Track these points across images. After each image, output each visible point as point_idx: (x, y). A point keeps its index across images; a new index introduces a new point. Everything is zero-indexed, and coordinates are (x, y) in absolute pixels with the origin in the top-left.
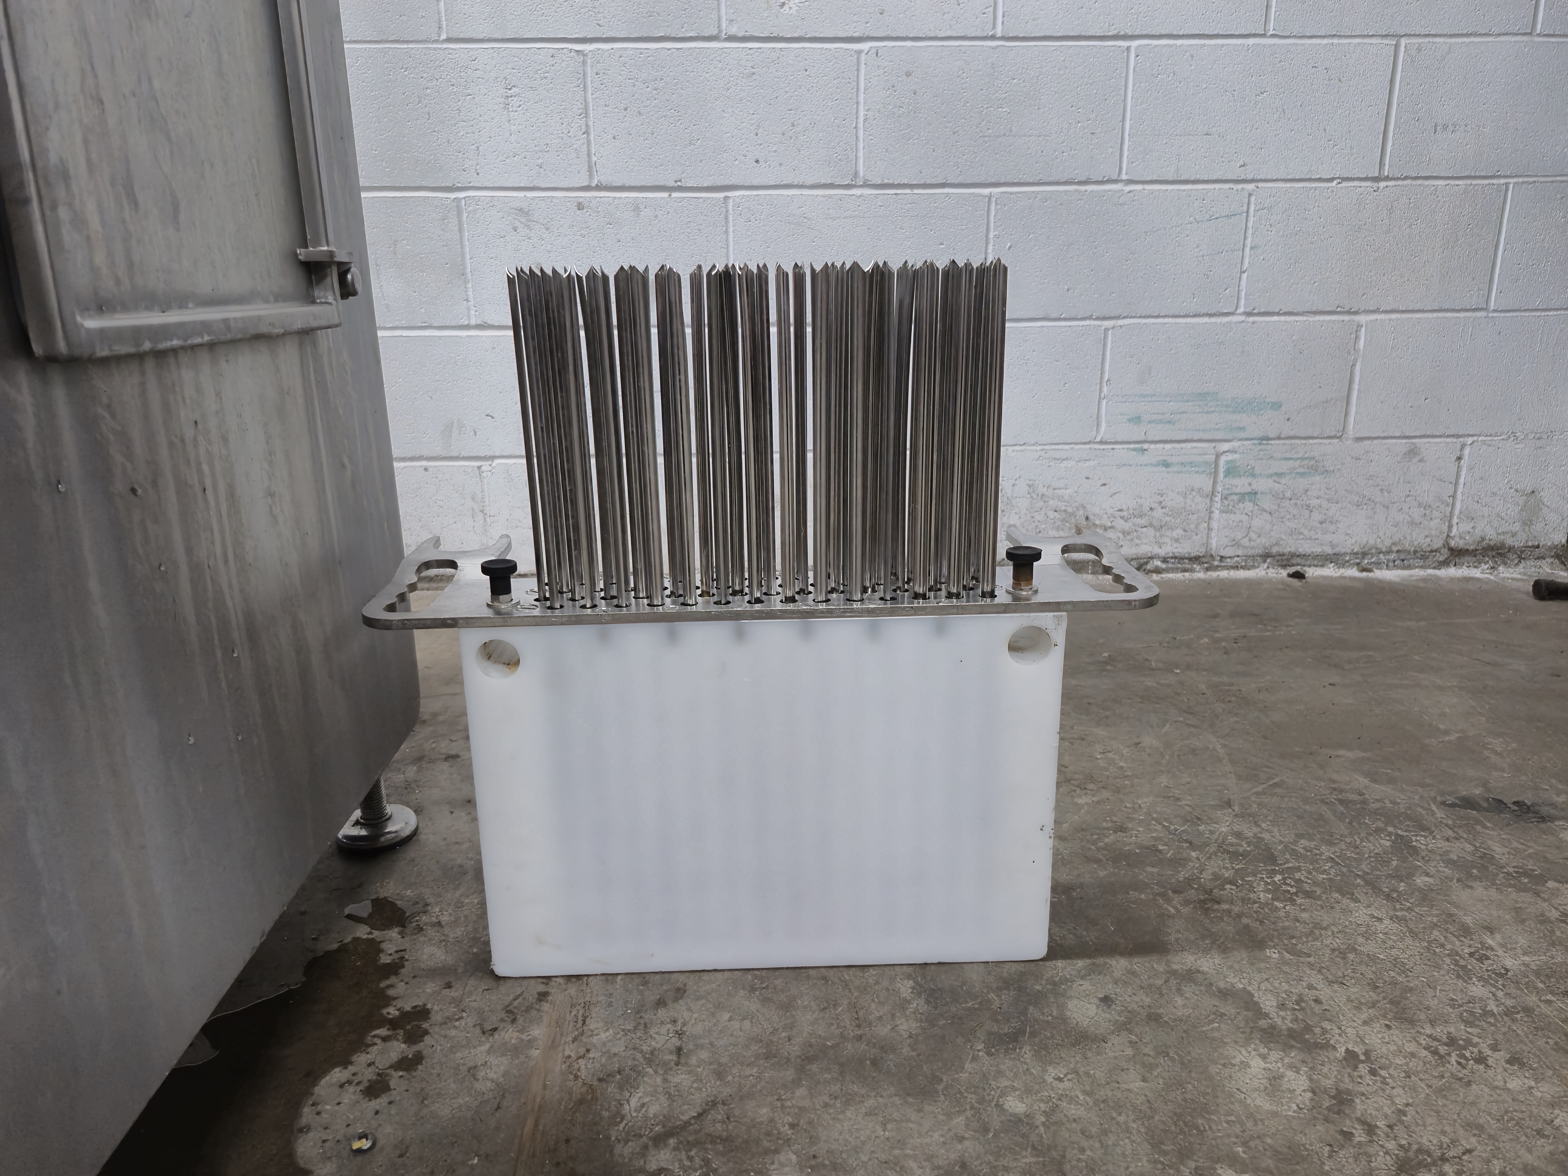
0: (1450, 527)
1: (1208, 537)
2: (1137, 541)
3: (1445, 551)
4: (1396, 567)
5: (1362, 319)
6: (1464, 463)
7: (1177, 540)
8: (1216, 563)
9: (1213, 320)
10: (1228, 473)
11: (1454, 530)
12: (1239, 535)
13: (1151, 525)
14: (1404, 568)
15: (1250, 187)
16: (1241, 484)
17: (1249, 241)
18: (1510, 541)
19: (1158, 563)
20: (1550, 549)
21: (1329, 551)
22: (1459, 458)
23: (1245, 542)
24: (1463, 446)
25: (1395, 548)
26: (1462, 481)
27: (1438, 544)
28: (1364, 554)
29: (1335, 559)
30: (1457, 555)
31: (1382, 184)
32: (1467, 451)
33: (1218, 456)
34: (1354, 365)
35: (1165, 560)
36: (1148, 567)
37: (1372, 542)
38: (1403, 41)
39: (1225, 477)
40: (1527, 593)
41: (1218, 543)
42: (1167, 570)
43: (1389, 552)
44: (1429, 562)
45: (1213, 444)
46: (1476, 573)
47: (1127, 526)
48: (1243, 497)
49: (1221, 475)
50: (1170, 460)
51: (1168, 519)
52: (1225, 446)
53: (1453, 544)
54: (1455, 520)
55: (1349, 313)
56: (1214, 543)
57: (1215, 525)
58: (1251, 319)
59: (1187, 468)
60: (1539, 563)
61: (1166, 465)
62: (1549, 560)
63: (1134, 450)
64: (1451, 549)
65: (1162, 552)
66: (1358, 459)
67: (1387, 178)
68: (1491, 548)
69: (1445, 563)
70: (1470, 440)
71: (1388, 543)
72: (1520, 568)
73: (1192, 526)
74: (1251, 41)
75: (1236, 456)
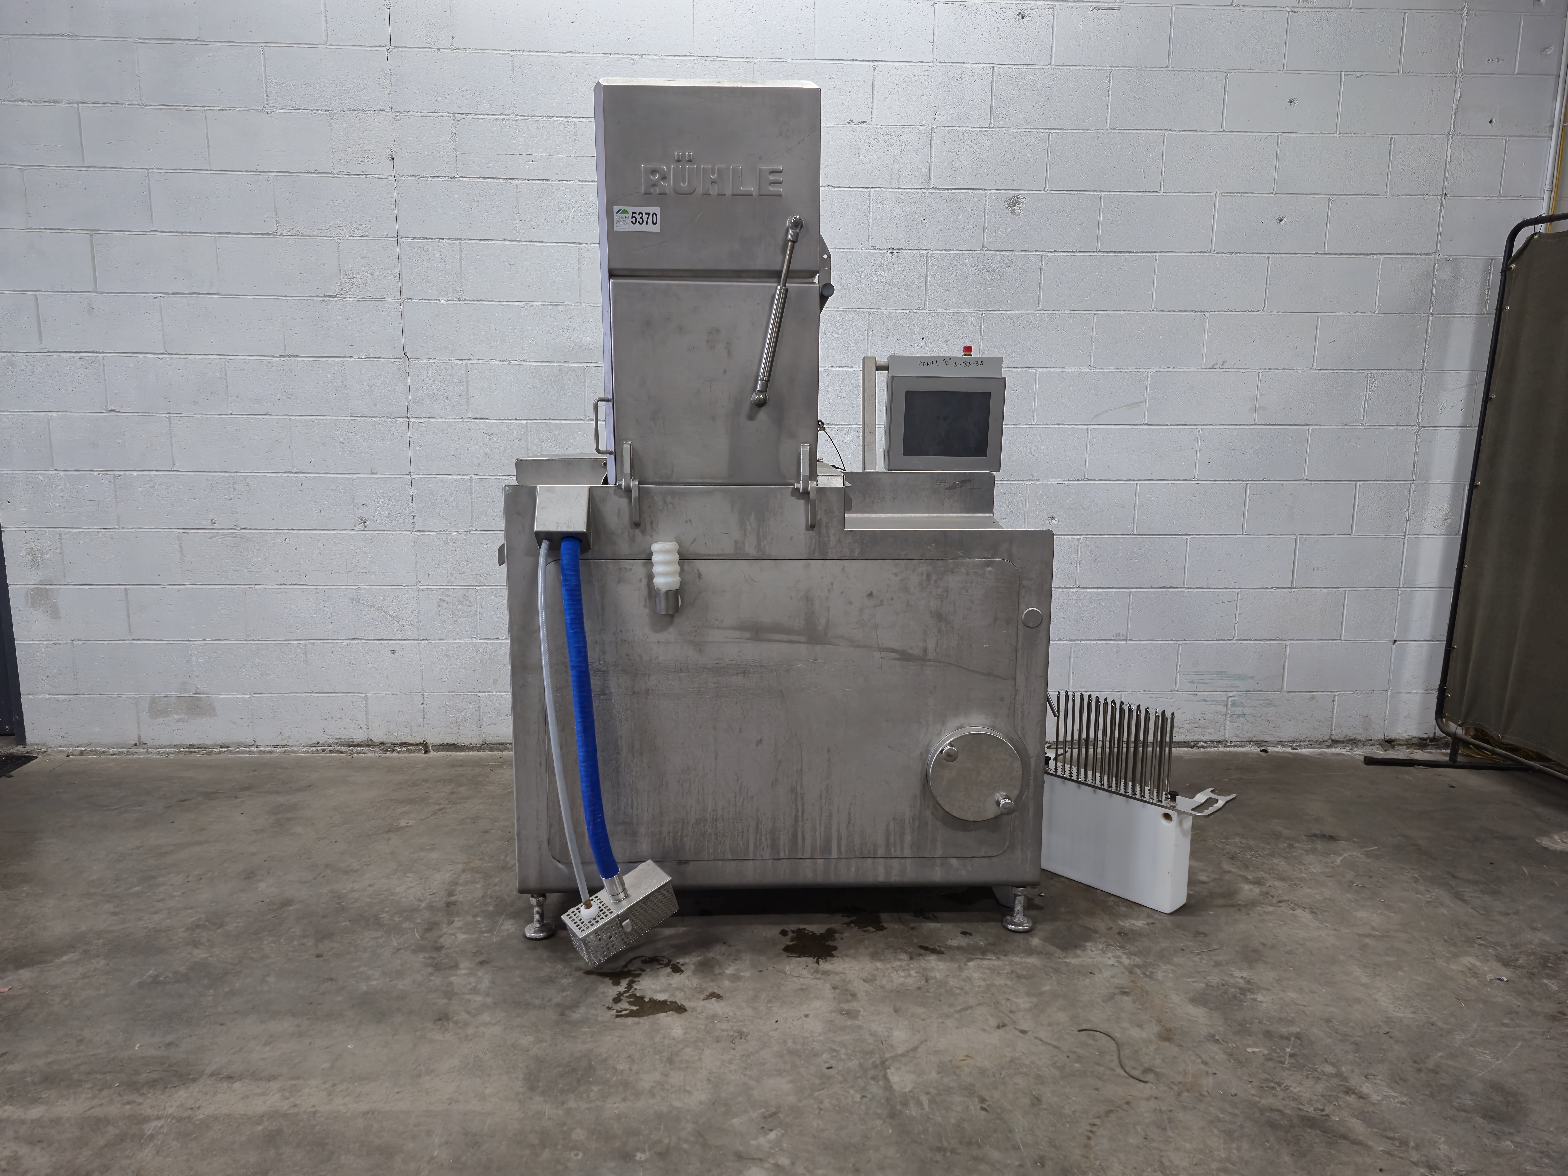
0: (1332, 730)
1: (1225, 733)
2: (1193, 734)
3: (1330, 741)
4: (1308, 748)
5: (1288, 643)
6: (1336, 703)
7: (1211, 734)
8: (1229, 744)
9: (1224, 642)
10: (1232, 705)
11: (1333, 732)
12: (1238, 732)
13: (1199, 727)
14: (1312, 748)
15: (1238, 590)
16: (1239, 710)
17: (1238, 611)
18: (1359, 737)
19: (1203, 744)
20: (1377, 741)
21: (1278, 740)
22: (1333, 701)
23: (1241, 735)
24: (1335, 696)
25: (1307, 740)
26: (1335, 710)
27: (1326, 738)
28: (1294, 742)
29: (1281, 743)
30: (1335, 742)
31: (1293, 590)
32: (1336, 698)
33: (1228, 698)
34: (1285, 661)
35: (1206, 742)
36: (1199, 745)
37: (1297, 737)
38: (1299, 537)
39: (1231, 707)
40: (1361, 761)
41: (1228, 735)
42: (1207, 747)
43: (1305, 741)
44: (1323, 746)
45: (1225, 693)
46: (1344, 751)
47: (1189, 727)
48: (1239, 716)
49: (1229, 706)
50: (1207, 699)
51: (1207, 724)
52: (1231, 694)
53: (1333, 738)
54: (1333, 728)
55: (1281, 640)
56: (1227, 735)
57: (1227, 728)
58: (1240, 642)
59: (1214, 703)
60: (1373, 747)
61: (1205, 701)
62: (1377, 746)
63: (1192, 694)
64: (1333, 740)
65: (1204, 739)
66: (1288, 700)
67: (1295, 588)
68: (1351, 740)
69: (1330, 747)
70: (1338, 693)
71: (1304, 737)
72: (1364, 750)
73: (1218, 728)
74: (1237, 536)
75: (1236, 698)
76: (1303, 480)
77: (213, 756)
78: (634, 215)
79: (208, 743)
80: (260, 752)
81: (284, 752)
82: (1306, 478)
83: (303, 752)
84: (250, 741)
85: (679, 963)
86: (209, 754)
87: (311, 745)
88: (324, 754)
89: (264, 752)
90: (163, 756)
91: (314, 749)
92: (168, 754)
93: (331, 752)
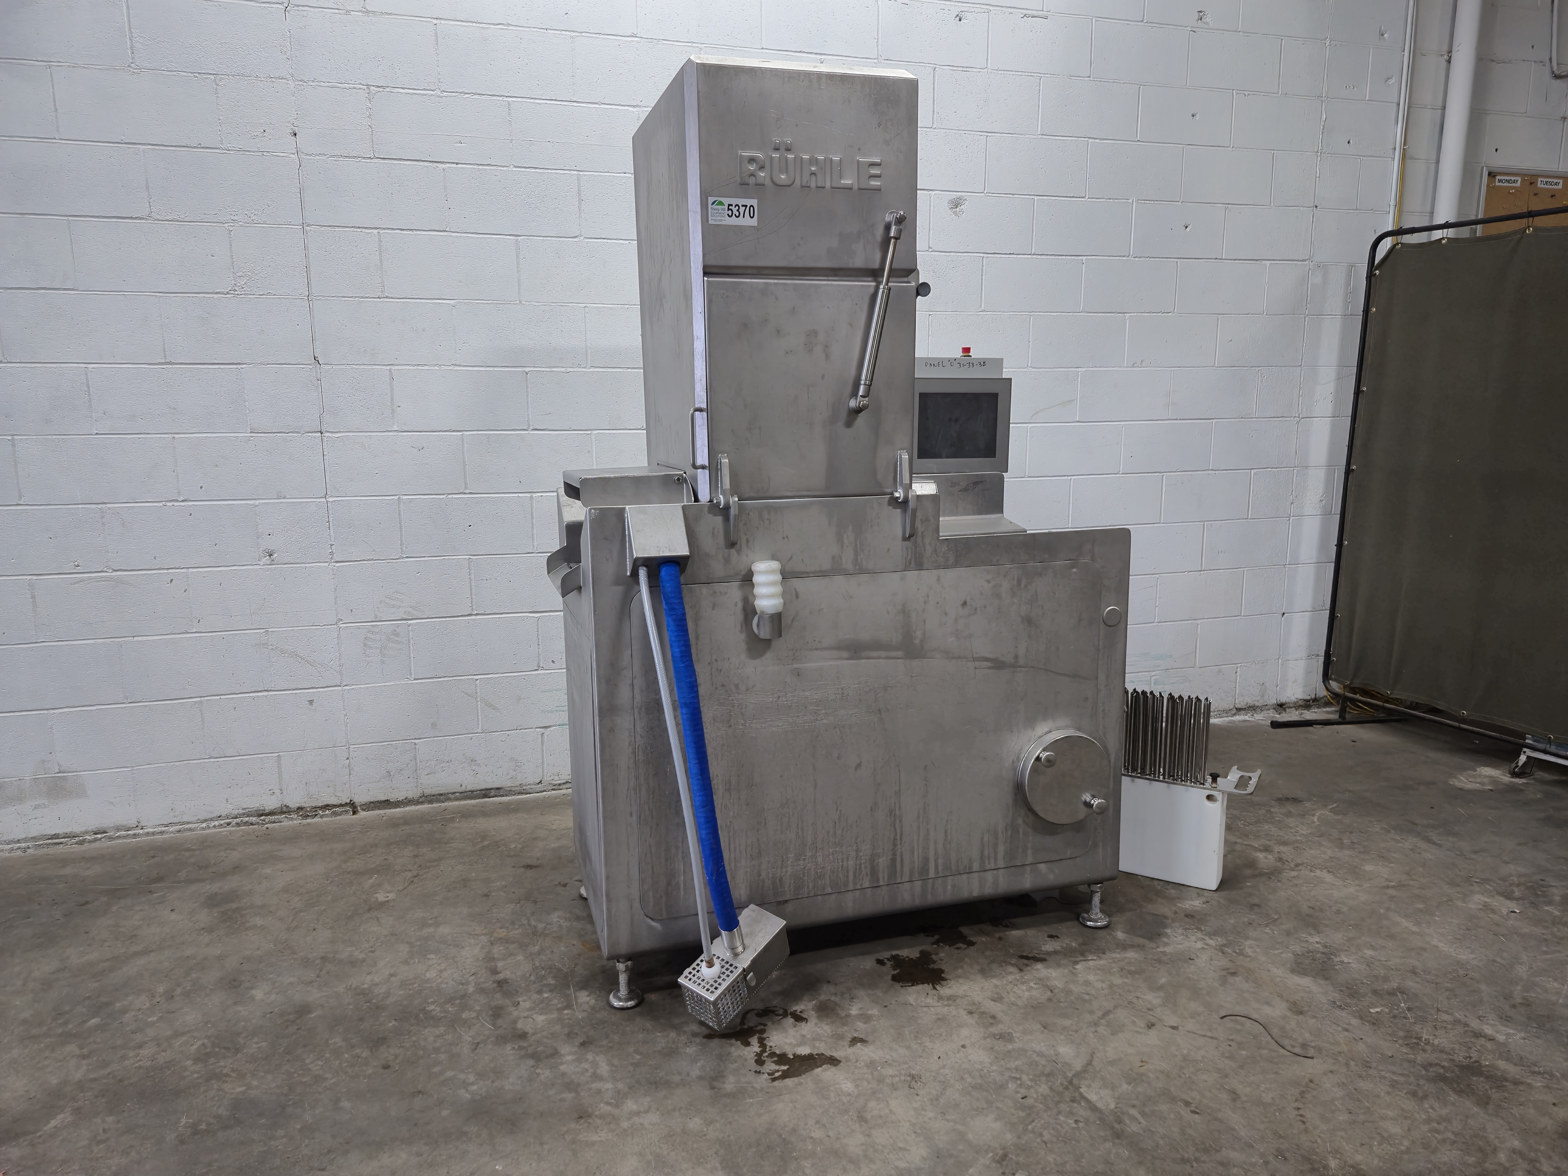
0: (1235, 700)
3: (1234, 709)
4: (1218, 717)
5: (1199, 622)
6: (1238, 674)
9: (1147, 625)
10: (1155, 684)
11: (1237, 701)
14: (1220, 718)
15: (1158, 576)
17: (1158, 596)
18: (1257, 704)
20: (1271, 706)
22: (1236, 672)
24: (1237, 667)
25: (1216, 710)
26: (1238, 681)
27: (1231, 707)
30: (1238, 711)
31: (1202, 572)
32: (1239, 670)
33: (1151, 677)
34: (1197, 639)
38: (1206, 523)
40: (1268, 726)
44: (1229, 714)
45: (1149, 673)
46: (1247, 718)
49: (1152, 685)
50: (1134, 680)
52: (1153, 673)
53: (1237, 706)
54: (1237, 697)
55: (1194, 620)
58: (1160, 624)
59: (1140, 683)
60: (1268, 712)
62: (1272, 710)
64: (1236, 709)
66: (1201, 675)
67: (1204, 570)
68: (1250, 707)
69: (1235, 714)
70: (1239, 665)
72: (1262, 715)
74: (1156, 525)
75: (1158, 677)
76: (1208, 470)
77: (86, 847)
78: (730, 207)
79: (77, 829)
80: (148, 834)
81: (179, 831)
82: (1211, 468)
83: (203, 829)
84: (132, 822)
85: (796, 1011)
86: (81, 843)
87: (212, 819)
88: (229, 828)
89: (153, 834)
90: (19, 853)
91: (216, 823)
92: (25, 850)
93: (238, 824)
